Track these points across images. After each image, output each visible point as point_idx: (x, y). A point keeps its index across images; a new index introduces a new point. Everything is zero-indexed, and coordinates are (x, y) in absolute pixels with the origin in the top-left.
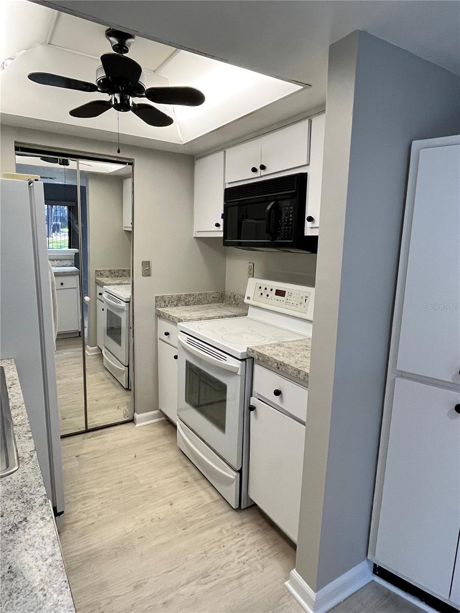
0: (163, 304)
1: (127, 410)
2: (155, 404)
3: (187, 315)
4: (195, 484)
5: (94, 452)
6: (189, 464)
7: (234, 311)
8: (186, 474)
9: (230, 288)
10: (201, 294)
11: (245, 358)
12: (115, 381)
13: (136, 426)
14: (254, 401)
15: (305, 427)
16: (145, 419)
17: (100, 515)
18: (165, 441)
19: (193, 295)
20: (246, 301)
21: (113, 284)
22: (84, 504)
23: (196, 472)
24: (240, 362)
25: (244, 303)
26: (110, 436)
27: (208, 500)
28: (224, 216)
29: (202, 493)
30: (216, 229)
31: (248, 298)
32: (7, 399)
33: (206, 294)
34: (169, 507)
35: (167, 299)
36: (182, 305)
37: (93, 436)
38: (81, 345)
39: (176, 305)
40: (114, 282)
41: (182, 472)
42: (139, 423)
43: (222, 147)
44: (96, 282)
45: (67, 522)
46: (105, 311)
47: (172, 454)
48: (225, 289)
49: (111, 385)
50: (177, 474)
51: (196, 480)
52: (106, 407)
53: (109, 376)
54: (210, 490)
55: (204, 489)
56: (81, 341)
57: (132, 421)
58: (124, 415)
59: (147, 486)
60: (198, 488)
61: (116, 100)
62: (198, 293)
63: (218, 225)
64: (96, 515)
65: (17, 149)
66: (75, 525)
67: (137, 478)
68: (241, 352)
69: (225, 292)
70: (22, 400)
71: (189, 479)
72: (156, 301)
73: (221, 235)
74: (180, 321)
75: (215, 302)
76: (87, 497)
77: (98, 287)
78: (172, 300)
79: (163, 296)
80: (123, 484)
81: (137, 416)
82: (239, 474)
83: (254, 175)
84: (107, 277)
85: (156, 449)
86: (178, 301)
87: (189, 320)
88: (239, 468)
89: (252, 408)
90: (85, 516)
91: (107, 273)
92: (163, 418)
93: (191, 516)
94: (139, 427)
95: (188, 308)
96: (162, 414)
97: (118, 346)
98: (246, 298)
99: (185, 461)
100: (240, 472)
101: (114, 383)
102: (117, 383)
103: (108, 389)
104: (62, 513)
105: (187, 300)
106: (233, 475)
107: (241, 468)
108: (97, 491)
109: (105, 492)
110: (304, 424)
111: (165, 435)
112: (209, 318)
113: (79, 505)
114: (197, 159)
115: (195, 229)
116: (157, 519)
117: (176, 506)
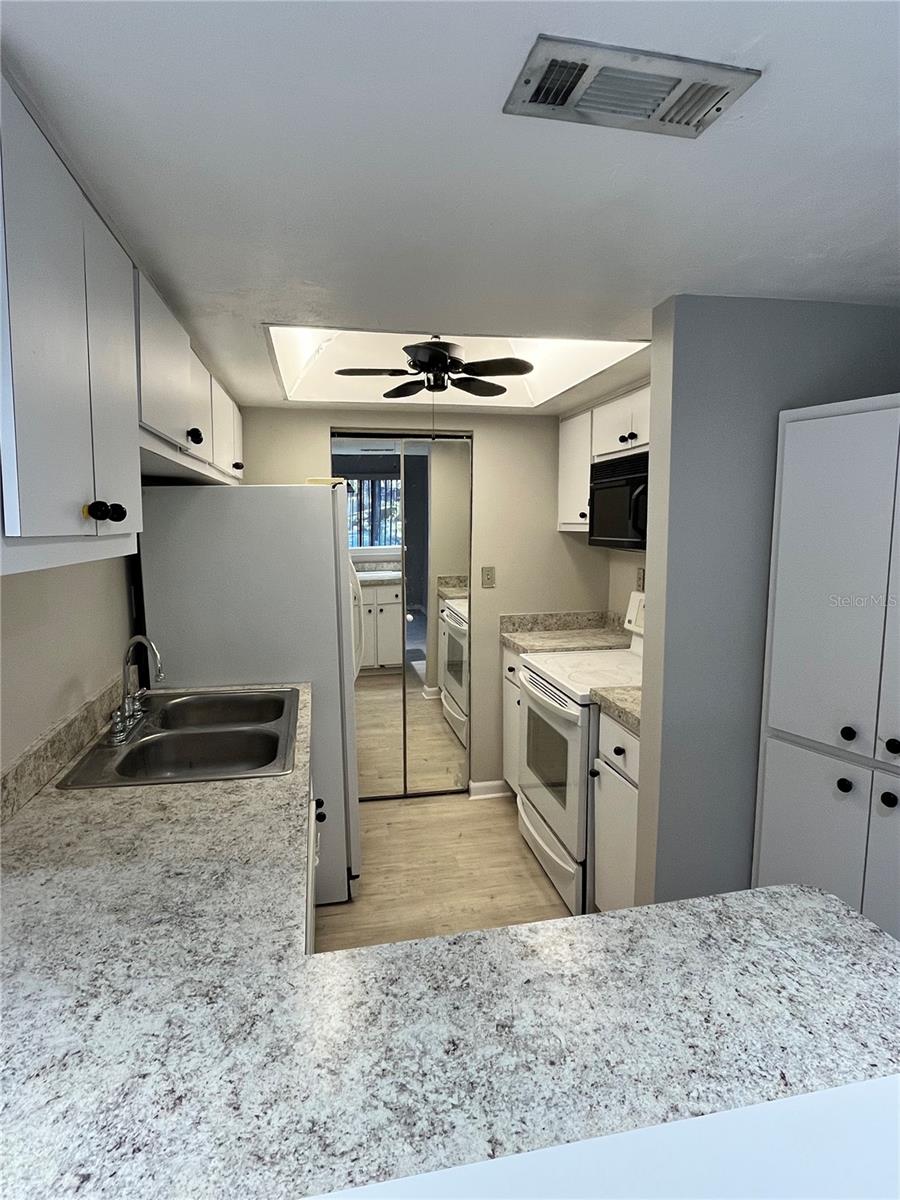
0: (511, 628)
1: (460, 775)
2: (498, 774)
3: (538, 644)
4: (531, 880)
5: (410, 822)
6: (530, 856)
7: (612, 640)
8: (521, 867)
9: (613, 608)
10: (568, 614)
11: (588, 703)
12: (453, 736)
13: (472, 798)
14: (599, 764)
15: (637, 791)
16: (484, 792)
17: (402, 893)
18: (505, 823)
19: (556, 615)
20: (627, 626)
21: (459, 598)
22: (387, 878)
23: (535, 865)
24: (580, 708)
25: (625, 629)
26: (434, 806)
27: (543, 902)
28: (592, 503)
29: (537, 893)
30: (582, 520)
31: (630, 622)
32: (296, 720)
33: (578, 614)
34: (489, 900)
35: (517, 621)
36: (539, 630)
37: (411, 804)
38: (401, 686)
39: (531, 630)
40: (460, 595)
41: (517, 864)
42: (475, 795)
43: (589, 406)
44: (438, 595)
45: (364, 892)
46: (447, 634)
47: (510, 840)
48: (607, 607)
49: (447, 742)
50: (509, 864)
51: (533, 876)
52: (436, 770)
53: (448, 729)
54: (551, 891)
55: (541, 889)
56: (402, 681)
57: (466, 791)
58: (456, 783)
59: (468, 872)
60: (533, 885)
61: (428, 379)
62: (564, 612)
63: (583, 515)
64: (398, 891)
65: (333, 435)
66: (372, 897)
67: (456, 860)
68: (581, 694)
69: (606, 612)
70: (309, 721)
71: (524, 873)
72: (501, 623)
73: (586, 529)
74: (525, 651)
75: (592, 627)
76: (389, 871)
77: (441, 600)
78: (525, 621)
79: (511, 617)
80: (438, 864)
81: (473, 785)
82: (581, 868)
83: (623, 446)
84: (454, 587)
85: (489, 831)
86: (533, 624)
87: (537, 651)
88: (582, 860)
89: (595, 773)
90: (385, 890)
91: (455, 582)
92: (509, 794)
93: (514, 916)
94: (476, 800)
95: (546, 634)
96: (508, 787)
97: (458, 686)
98: (626, 621)
99: (525, 852)
100: (583, 864)
101: (452, 740)
102: (456, 741)
103: (444, 746)
104: (357, 876)
105: (547, 623)
106: (572, 868)
107: (585, 860)
108: (404, 865)
109: (413, 869)
110: (636, 786)
111: (506, 815)
112: (568, 650)
113: (381, 879)
114: (562, 421)
115: (561, 520)
116: (470, 910)
117: (498, 901)
